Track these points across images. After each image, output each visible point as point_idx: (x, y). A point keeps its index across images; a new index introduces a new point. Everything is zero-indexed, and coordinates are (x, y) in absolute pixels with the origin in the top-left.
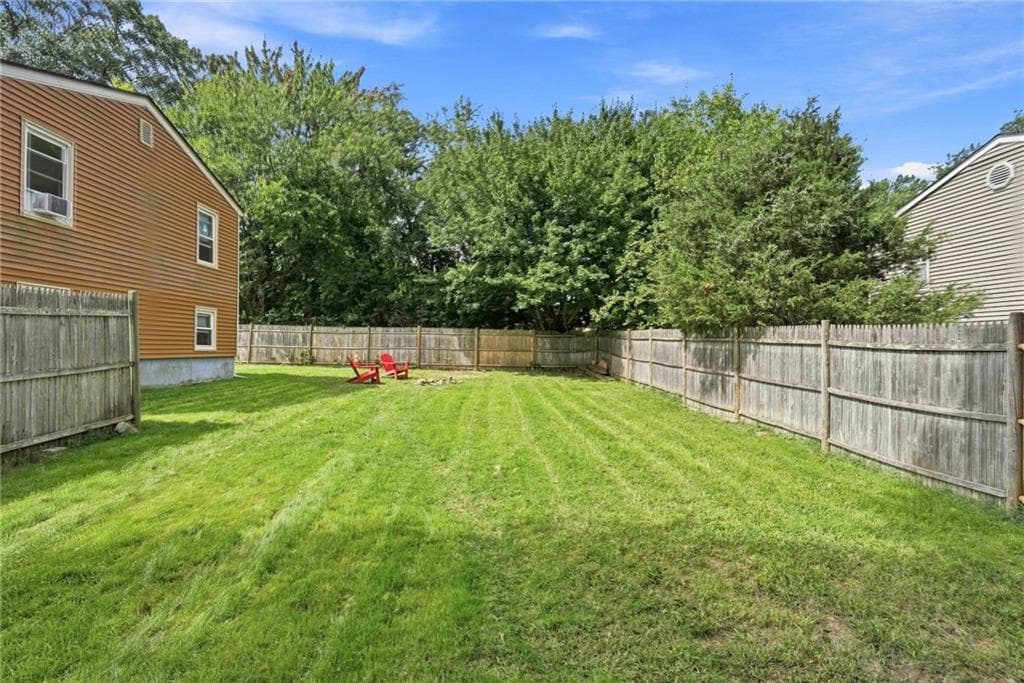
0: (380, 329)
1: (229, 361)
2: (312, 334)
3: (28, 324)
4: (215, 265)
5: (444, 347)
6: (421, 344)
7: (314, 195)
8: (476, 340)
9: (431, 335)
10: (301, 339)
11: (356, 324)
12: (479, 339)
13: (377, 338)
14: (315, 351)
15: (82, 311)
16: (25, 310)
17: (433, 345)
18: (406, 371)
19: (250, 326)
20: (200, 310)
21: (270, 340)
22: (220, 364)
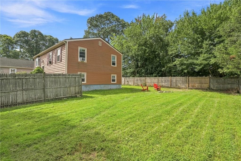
0: (160, 78)
1: (120, 85)
2: (145, 79)
3: (61, 79)
4: (116, 66)
5: (178, 82)
6: (171, 81)
7: (144, 47)
8: (188, 80)
9: (174, 79)
10: (143, 80)
11: (156, 76)
12: (188, 79)
13: (160, 80)
14: (146, 83)
15: (70, 77)
16: (60, 77)
17: (175, 82)
18: (160, 88)
19: (134, 78)
20: (112, 75)
21: (137, 80)
22: (118, 85)
